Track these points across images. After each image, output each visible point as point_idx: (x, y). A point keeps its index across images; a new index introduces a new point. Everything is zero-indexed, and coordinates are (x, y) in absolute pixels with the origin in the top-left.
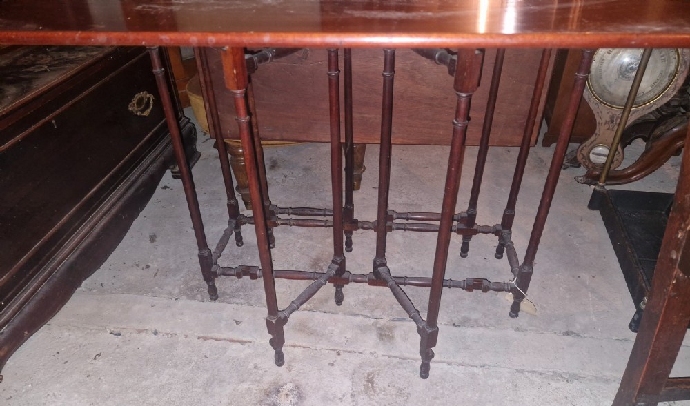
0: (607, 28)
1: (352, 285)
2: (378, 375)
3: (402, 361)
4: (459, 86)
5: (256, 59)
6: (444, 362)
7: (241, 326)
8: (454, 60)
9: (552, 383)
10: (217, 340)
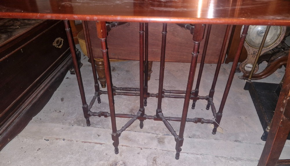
0: (258, 17)
1: (147, 120)
2: (158, 158)
3: (168, 152)
4: (195, 39)
5: (110, 26)
6: (185, 153)
7: (100, 137)
8: (193, 28)
9: (230, 162)
10: (90, 143)
